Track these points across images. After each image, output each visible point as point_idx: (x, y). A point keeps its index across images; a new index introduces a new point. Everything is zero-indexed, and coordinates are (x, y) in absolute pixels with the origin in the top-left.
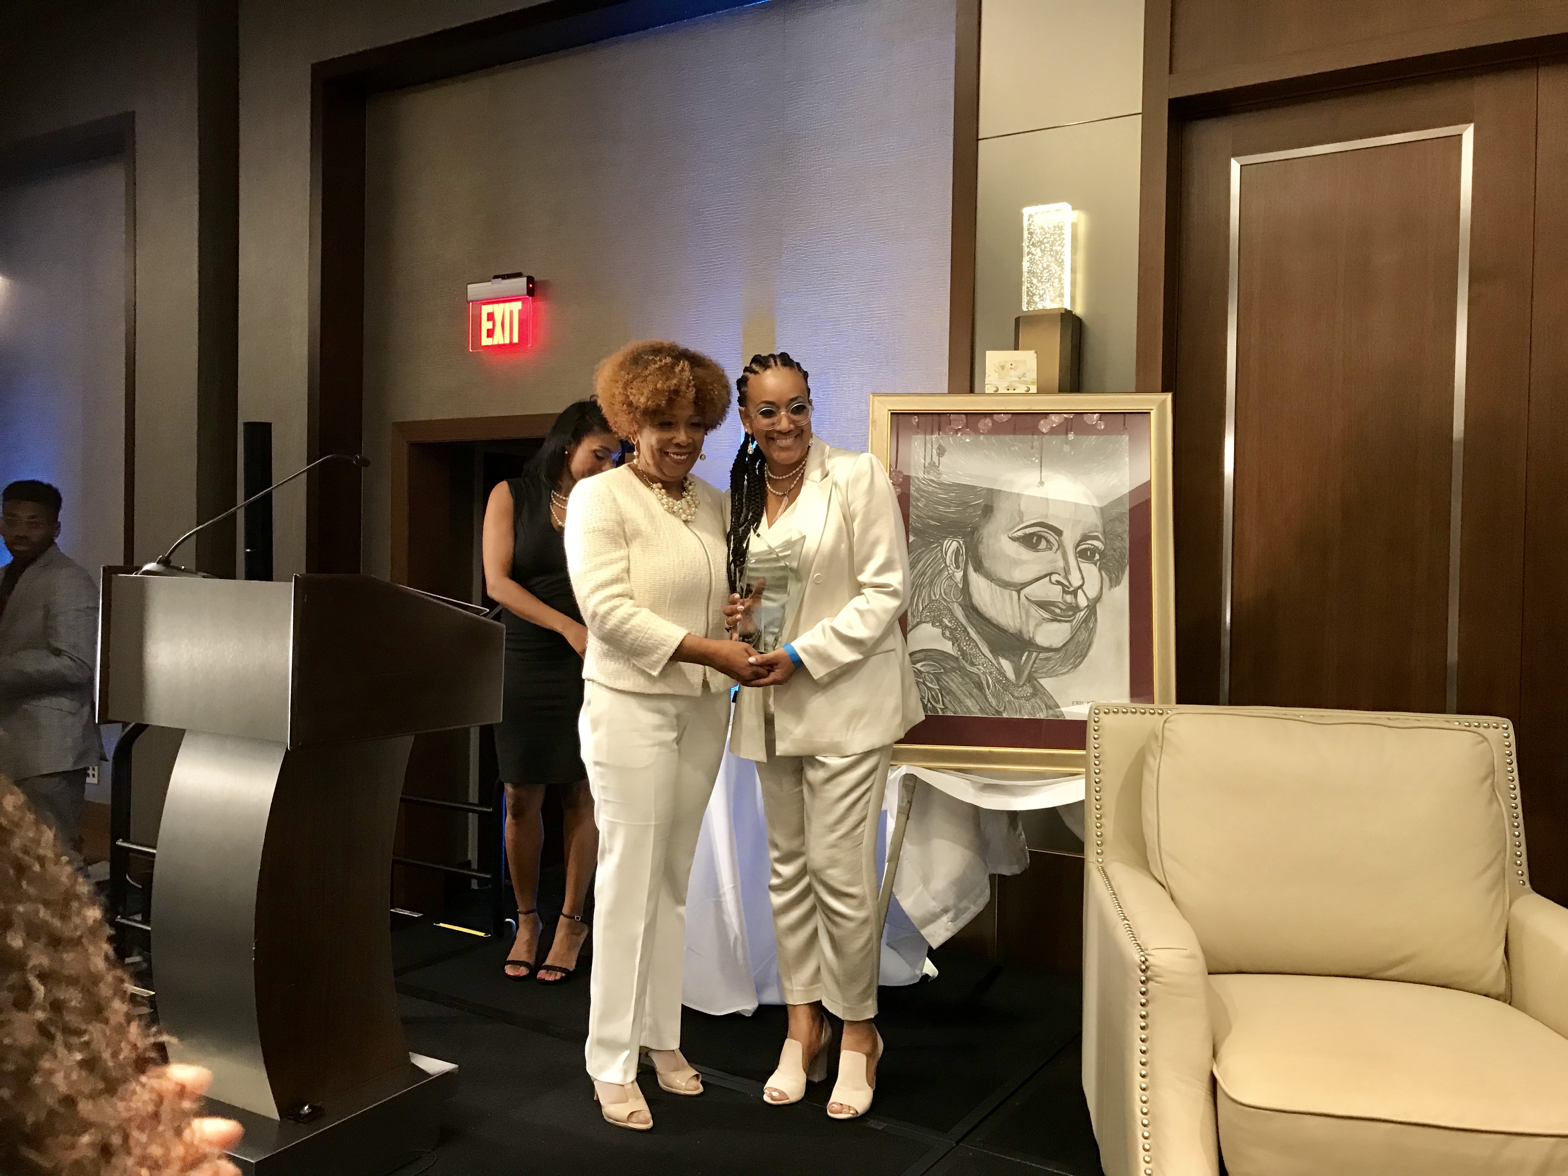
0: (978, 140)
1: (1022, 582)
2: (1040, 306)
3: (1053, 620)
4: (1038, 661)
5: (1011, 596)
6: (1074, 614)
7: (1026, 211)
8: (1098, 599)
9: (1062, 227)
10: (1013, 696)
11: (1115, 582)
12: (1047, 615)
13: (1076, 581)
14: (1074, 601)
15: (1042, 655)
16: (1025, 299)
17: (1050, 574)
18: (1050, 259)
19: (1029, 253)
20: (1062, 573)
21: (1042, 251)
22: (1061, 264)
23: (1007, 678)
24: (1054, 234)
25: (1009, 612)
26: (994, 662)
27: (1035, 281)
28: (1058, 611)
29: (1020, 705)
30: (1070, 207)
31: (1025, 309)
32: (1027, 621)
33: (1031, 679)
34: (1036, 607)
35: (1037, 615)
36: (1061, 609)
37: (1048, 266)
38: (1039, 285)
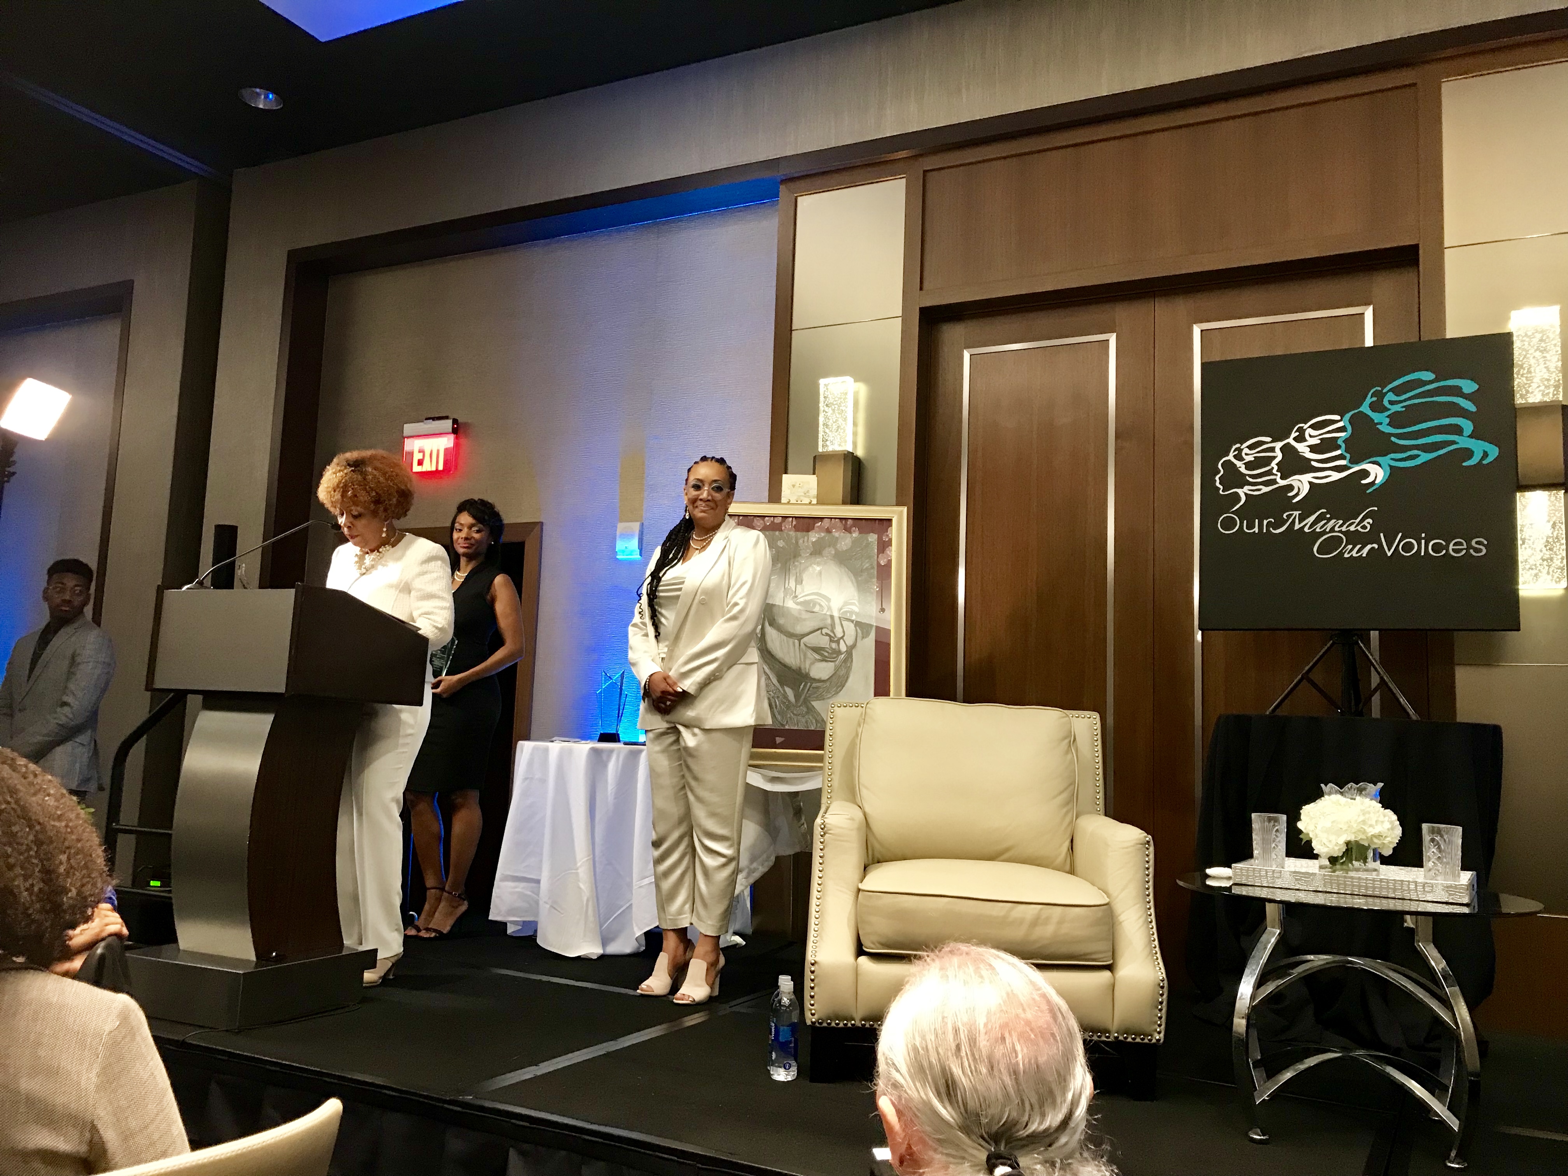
0: (791, 330)
1: (802, 633)
2: (831, 448)
3: (822, 661)
4: (811, 689)
5: (794, 643)
6: (838, 656)
7: (822, 382)
8: (854, 646)
9: (846, 393)
10: (793, 714)
11: (865, 635)
12: (818, 657)
13: (839, 633)
14: (837, 648)
15: (814, 685)
16: (820, 443)
17: (822, 629)
18: (838, 416)
19: (824, 411)
20: (830, 628)
21: (834, 410)
22: (845, 420)
23: (789, 701)
24: (841, 398)
25: (792, 654)
26: (780, 689)
27: (827, 431)
28: (826, 654)
29: (797, 720)
30: (852, 380)
31: (820, 450)
32: (805, 661)
33: (806, 702)
34: (811, 651)
35: (812, 657)
36: (828, 652)
37: (837, 421)
38: (830, 433)
